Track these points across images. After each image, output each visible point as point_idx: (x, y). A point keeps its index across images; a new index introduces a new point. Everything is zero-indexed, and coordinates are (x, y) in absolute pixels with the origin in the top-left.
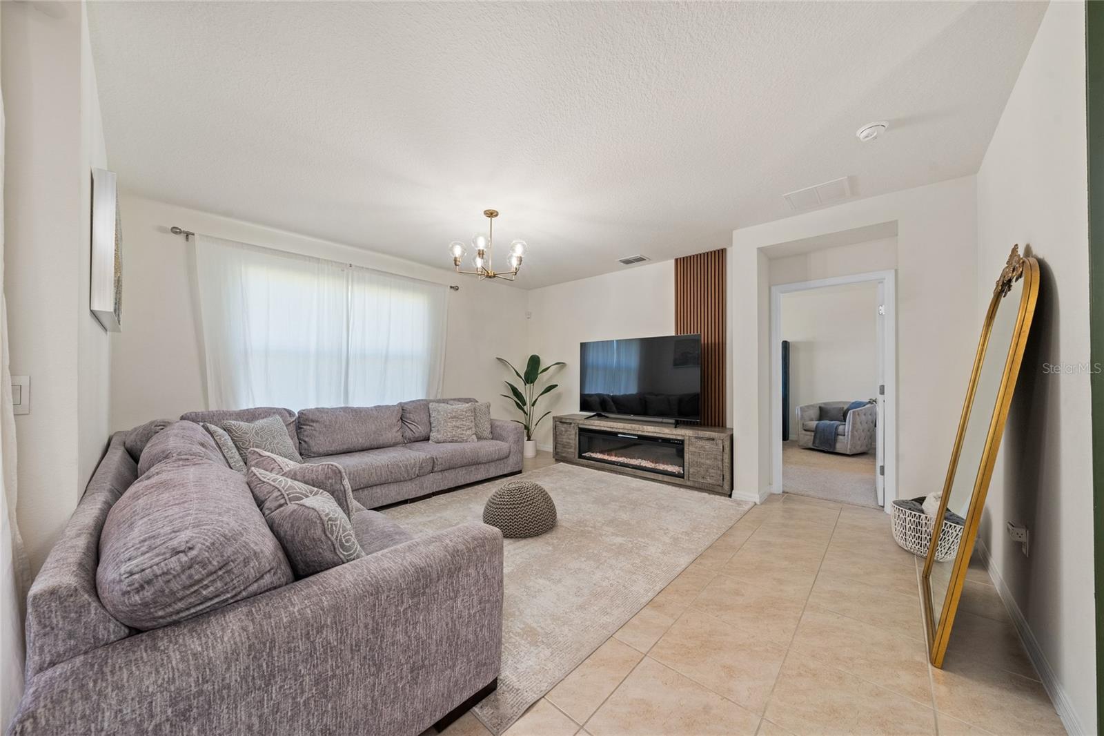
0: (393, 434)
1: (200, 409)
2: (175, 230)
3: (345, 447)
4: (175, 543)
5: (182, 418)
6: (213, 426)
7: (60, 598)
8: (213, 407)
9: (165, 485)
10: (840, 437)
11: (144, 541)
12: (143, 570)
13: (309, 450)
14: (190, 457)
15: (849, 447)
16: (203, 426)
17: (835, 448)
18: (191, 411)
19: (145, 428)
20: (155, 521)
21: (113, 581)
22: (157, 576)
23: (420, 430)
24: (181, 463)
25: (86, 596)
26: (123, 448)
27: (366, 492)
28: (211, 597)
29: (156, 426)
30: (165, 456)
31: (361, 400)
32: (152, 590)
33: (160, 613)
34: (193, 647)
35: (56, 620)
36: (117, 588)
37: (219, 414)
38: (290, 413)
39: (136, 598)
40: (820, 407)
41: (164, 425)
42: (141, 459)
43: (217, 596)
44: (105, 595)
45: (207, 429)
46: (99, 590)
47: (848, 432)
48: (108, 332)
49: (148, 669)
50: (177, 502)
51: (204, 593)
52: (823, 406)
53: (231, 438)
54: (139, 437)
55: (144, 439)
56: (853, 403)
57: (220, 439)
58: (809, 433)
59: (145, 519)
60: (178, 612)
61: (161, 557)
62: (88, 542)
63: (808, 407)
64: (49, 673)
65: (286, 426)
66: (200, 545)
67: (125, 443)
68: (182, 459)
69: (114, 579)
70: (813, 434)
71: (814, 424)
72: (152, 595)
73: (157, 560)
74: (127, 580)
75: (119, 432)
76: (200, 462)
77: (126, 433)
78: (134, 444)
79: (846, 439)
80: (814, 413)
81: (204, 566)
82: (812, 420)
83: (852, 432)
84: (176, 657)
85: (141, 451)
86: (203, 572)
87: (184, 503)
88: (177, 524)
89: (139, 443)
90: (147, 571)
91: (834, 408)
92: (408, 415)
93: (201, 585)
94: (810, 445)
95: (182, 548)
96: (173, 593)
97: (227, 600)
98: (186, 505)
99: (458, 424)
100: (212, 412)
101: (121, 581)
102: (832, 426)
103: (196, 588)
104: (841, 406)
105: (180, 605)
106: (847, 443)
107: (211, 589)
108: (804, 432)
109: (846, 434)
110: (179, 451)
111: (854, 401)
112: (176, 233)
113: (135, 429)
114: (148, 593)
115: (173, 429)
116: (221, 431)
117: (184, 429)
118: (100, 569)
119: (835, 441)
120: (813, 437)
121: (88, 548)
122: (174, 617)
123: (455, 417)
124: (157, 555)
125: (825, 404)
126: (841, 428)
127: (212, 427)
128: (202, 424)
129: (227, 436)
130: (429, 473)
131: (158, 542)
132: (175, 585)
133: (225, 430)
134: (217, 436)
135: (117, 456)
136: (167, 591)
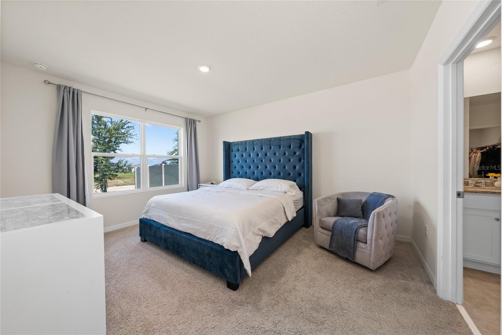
10: (361, 245)
15: (372, 260)
17: (354, 256)
40: (339, 200)
47: (372, 240)
52: (341, 197)
56: (372, 195)
58: (325, 232)
63: (325, 199)
70: (330, 233)
71: (331, 220)
79: (369, 248)
80: (331, 206)
82: (329, 216)
83: (376, 240)
91: (352, 201)
94: (327, 246)
102: (350, 227)
104: (358, 198)
106: (370, 254)
108: (321, 230)
109: (368, 242)
111: (372, 192)
119: (355, 248)
120: (330, 238)
125: (343, 194)
126: (362, 231)
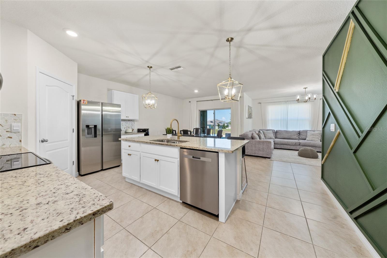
0: (295, 137)
2: (259, 103)
3: (283, 138)
13: (277, 137)
23: (304, 137)
27: (282, 145)
31: (290, 129)
38: (274, 130)
65: (273, 133)
92: (301, 133)
99: (314, 137)
123: (313, 135)
130: (298, 145)
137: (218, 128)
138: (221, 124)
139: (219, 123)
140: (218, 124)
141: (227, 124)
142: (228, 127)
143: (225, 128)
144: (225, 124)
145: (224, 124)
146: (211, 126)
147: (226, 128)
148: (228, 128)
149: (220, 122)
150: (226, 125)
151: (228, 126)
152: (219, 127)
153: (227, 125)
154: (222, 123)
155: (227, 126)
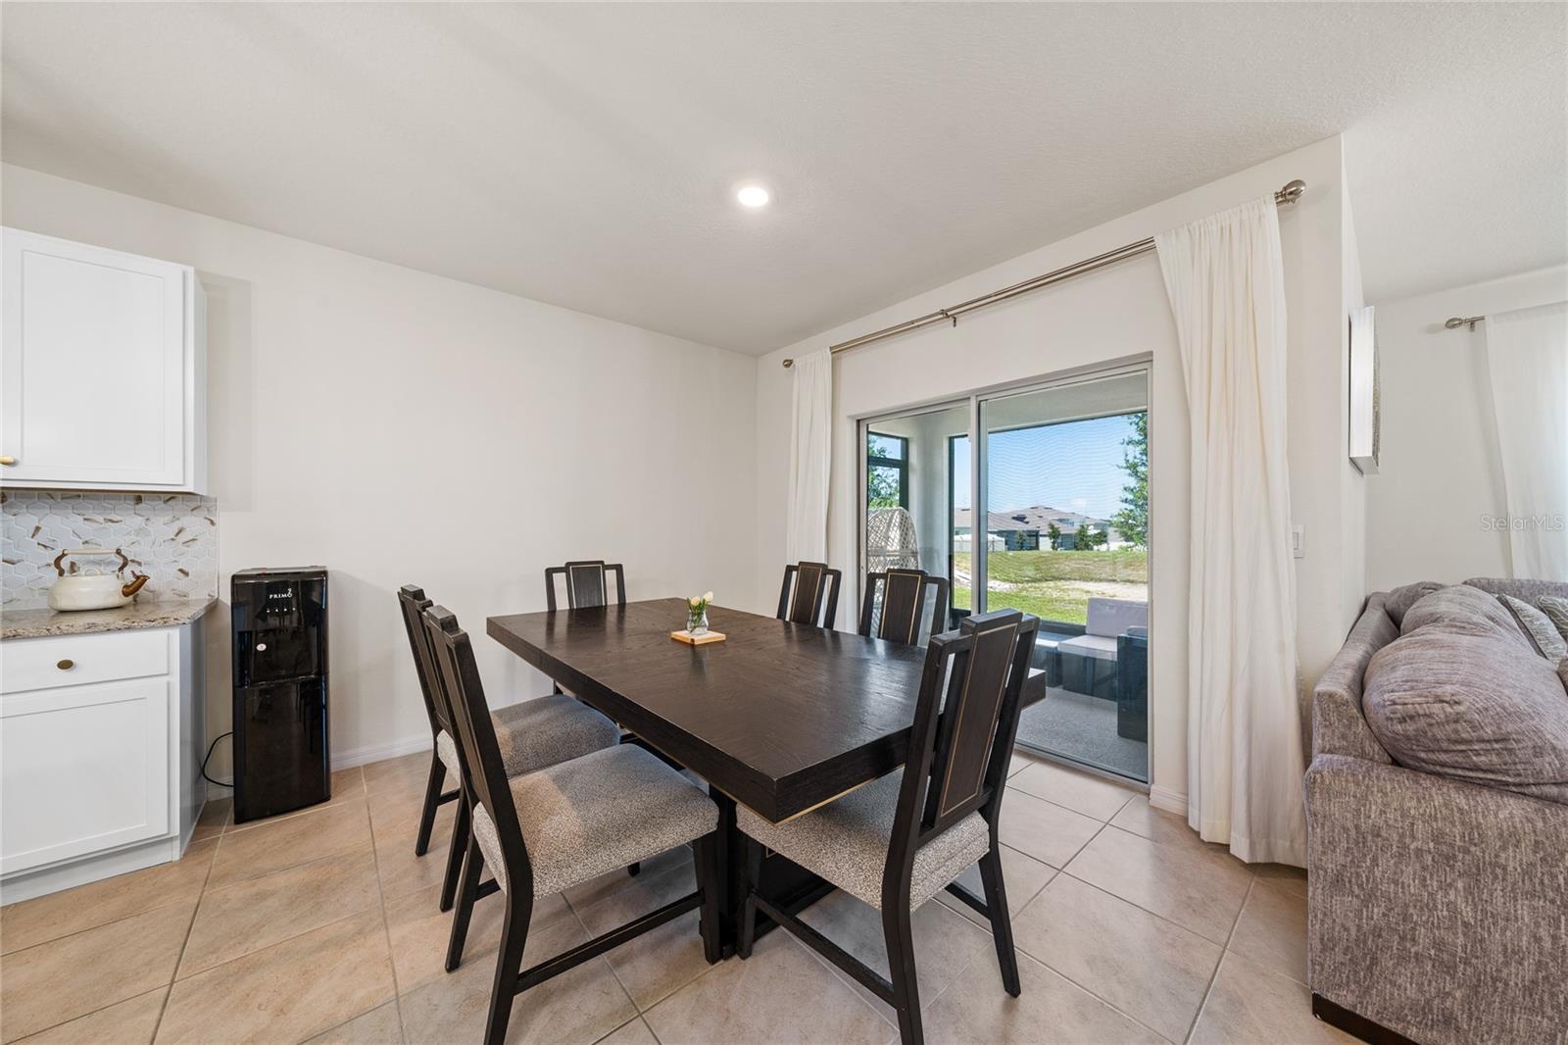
1: (1498, 574)
2: (1452, 324)
4: (1439, 691)
5: (1465, 583)
6: (1517, 600)
7: (1336, 702)
8: (1522, 573)
9: (1432, 644)
11: (1407, 681)
12: (1405, 704)
14: (1467, 626)
16: (1499, 599)
18: (1479, 577)
19: (1410, 589)
20: (1419, 669)
21: (1378, 704)
22: (1419, 715)
24: (1454, 630)
25: (1355, 710)
26: (1382, 610)
28: (1485, 768)
29: (1424, 588)
30: (1434, 619)
32: (1414, 727)
33: (1423, 755)
34: (1458, 801)
35: (1334, 718)
36: (1381, 711)
37: (1533, 585)
39: (1399, 728)
41: (1436, 588)
42: (1404, 620)
43: (1492, 772)
44: (1371, 715)
45: (1506, 604)
46: (1365, 710)
48: (1365, 476)
49: (1409, 793)
50: (1444, 660)
51: (1474, 758)
53: (1555, 624)
54: (1401, 599)
55: (1408, 602)
57: (1531, 621)
59: (1409, 666)
60: (1443, 765)
61: (1423, 699)
62: (1354, 676)
64: (1329, 756)
66: (1468, 704)
67: (1384, 605)
68: (1456, 626)
69: (1379, 703)
72: (1414, 730)
73: (1418, 700)
74: (1391, 707)
75: (1377, 593)
76: (1483, 634)
77: (1385, 595)
78: (1396, 606)
81: (1474, 728)
84: (1438, 800)
85: (1403, 615)
86: (1473, 734)
87: (1453, 662)
88: (1443, 677)
89: (1402, 607)
90: (1409, 706)
93: (1470, 748)
95: (1448, 699)
96: (1436, 740)
97: (1507, 784)
98: (1455, 665)
100: (1519, 580)
101: (1384, 706)
103: (1463, 747)
105: (1443, 757)
107: (1483, 758)
110: (1453, 616)
112: (1454, 326)
113: (1397, 590)
114: (1411, 728)
115: (1446, 593)
116: (1532, 610)
117: (1463, 595)
118: (1365, 695)
121: (1354, 680)
122: (1438, 768)
124: (1420, 696)
127: (1517, 602)
128: (1497, 596)
129: (1545, 619)
131: (1421, 685)
132: (1439, 733)
133: (1542, 610)
134: (1524, 616)
135: (1375, 617)
136: (1430, 734)
137: (1053, 548)
138: (1064, 529)
139: (1057, 525)
140: (1052, 527)
141: (1096, 526)
142: (1106, 541)
143: (1087, 547)
144: (1088, 526)
145: (1083, 530)
146: (1017, 536)
147: (1095, 548)
148: (1103, 547)
149: (1060, 520)
150: (1092, 531)
151: (1105, 536)
152: (1059, 541)
153: (1096, 532)
154: (1072, 524)
155: (1102, 538)
